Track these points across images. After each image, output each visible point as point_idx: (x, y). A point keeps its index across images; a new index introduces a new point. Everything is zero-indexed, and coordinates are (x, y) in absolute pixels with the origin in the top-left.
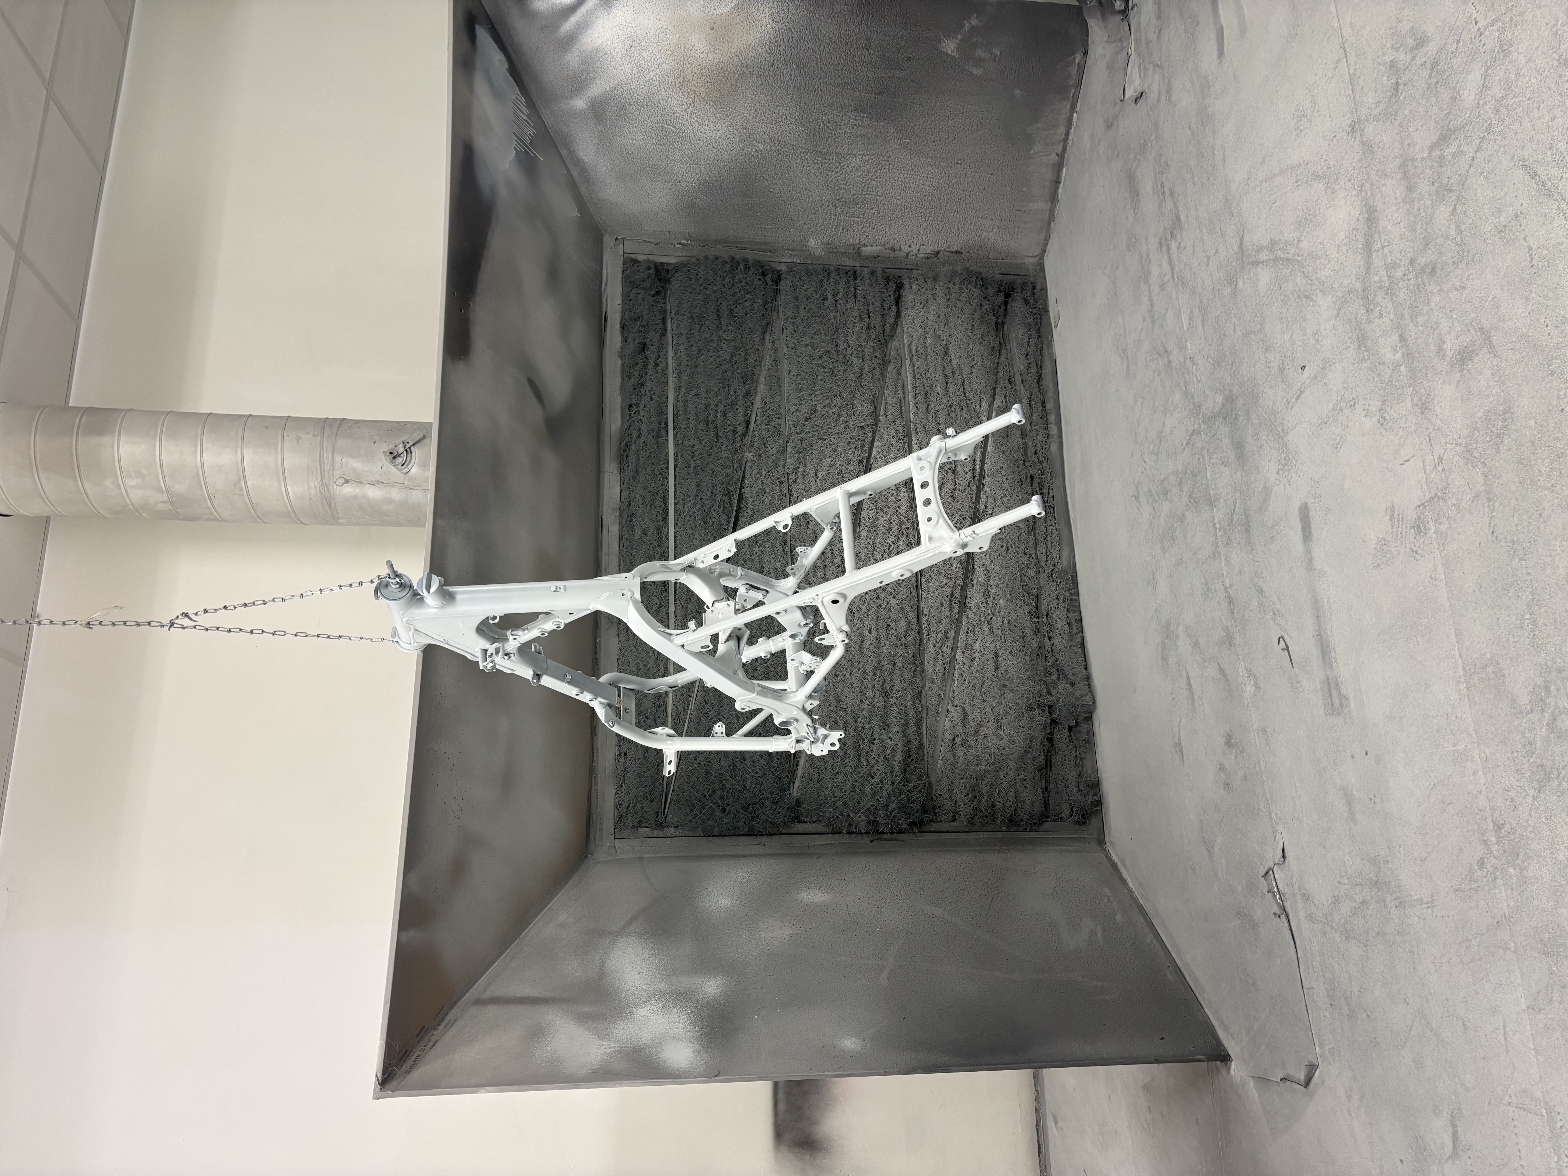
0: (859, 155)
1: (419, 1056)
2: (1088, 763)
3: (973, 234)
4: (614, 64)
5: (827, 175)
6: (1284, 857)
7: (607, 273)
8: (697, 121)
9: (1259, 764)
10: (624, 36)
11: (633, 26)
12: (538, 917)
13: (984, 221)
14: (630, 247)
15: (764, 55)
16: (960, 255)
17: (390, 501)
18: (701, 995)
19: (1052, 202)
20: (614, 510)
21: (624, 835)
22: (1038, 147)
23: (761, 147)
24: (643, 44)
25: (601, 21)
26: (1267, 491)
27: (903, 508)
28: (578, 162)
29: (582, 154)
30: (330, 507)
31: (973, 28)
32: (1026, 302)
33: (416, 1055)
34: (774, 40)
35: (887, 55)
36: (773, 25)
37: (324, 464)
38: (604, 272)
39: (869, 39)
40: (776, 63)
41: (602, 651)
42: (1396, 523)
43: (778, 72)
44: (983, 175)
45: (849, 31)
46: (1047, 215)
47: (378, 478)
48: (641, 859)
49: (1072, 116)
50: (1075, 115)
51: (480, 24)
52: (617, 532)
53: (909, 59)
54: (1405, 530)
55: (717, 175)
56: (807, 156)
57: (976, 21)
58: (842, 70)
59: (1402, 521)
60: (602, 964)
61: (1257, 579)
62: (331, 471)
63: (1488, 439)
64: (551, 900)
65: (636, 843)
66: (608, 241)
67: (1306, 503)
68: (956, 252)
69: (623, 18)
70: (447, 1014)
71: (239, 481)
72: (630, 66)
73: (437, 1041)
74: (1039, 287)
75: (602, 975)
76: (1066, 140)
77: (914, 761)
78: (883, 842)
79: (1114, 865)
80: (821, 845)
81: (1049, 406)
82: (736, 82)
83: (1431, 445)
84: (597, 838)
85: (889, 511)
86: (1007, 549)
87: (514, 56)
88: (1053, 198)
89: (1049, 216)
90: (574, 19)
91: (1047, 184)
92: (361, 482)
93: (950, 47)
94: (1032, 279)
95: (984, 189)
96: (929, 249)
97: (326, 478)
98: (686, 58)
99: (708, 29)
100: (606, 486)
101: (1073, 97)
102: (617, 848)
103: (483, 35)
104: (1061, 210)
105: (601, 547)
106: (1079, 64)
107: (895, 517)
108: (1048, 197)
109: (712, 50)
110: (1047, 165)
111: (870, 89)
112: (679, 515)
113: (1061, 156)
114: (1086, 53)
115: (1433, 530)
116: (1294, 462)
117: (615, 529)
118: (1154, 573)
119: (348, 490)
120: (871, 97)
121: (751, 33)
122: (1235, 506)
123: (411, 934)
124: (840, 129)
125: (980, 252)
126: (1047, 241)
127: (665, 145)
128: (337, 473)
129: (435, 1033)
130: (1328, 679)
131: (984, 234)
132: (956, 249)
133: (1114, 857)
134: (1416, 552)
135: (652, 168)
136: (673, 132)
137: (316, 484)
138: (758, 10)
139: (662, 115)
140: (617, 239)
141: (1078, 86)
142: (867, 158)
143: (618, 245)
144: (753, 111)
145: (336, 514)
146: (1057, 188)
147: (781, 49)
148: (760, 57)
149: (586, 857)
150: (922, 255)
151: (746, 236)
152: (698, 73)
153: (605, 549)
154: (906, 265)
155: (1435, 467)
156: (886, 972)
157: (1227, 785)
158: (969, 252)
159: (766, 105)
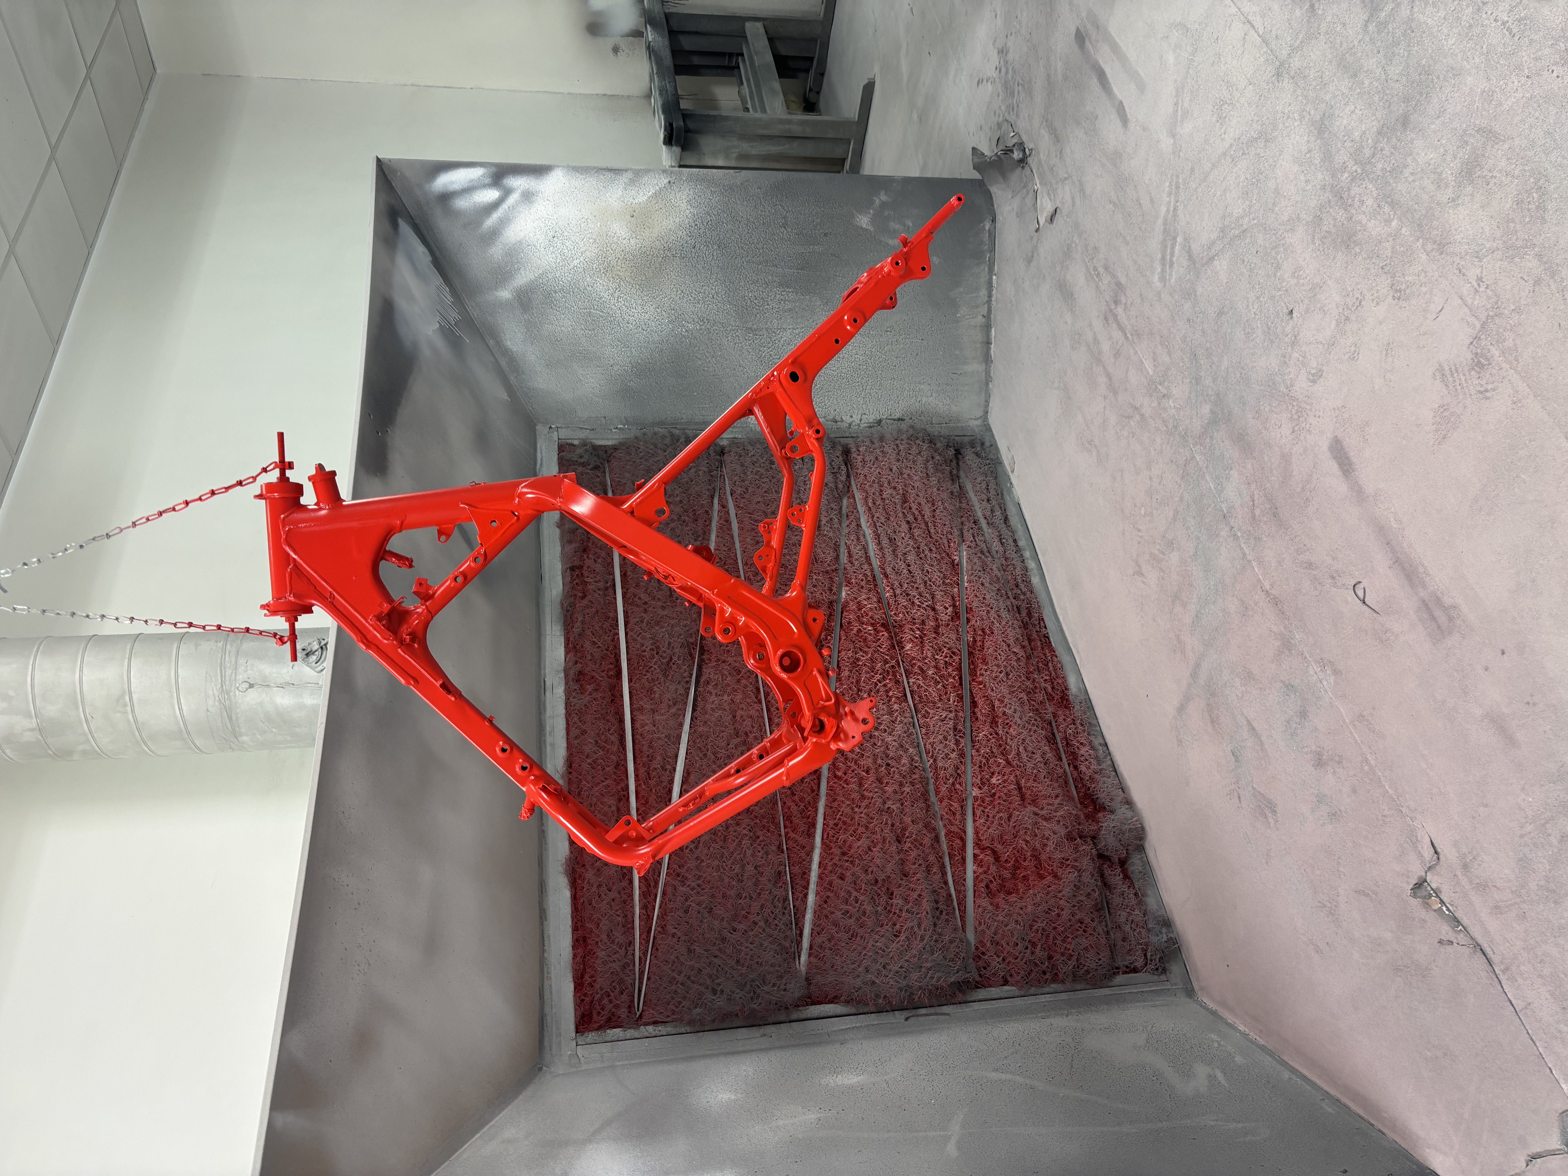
0: (789, 329)
3: (913, 400)
4: (538, 254)
5: (760, 350)
6: (1436, 852)
7: (542, 457)
8: (624, 305)
9: (1367, 760)
10: (547, 228)
11: (555, 218)
12: (477, 1136)
13: (922, 386)
14: (564, 434)
15: (685, 238)
16: (902, 422)
17: (301, 707)
19: (986, 364)
20: (558, 672)
21: (588, 1040)
22: (963, 311)
23: (691, 326)
24: (566, 234)
25: (522, 215)
26: (1286, 458)
27: (884, 647)
28: (506, 352)
29: (509, 343)
30: (230, 719)
31: (883, 205)
32: (977, 455)
34: (693, 224)
35: (805, 232)
36: (692, 210)
37: (225, 668)
38: (539, 455)
39: (785, 218)
40: (698, 246)
42: (1450, 379)
43: (701, 254)
44: (914, 341)
45: (765, 211)
46: (984, 376)
47: (288, 679)
48: (612, 1068)
49: (991, 278)
50: (994, 277)
51: (401, 218)
52: (563, 694)
53: (826, 235)
54: (1463, 378)
55: (649, 357)
56: (737, 334)
57: (885, 197)
58: (763, 248)
59: (1457, 371)
61: (1302, 556)
62: (233, 675)
63: (1527, 219)
64: (494, 1116)
65: (604, 1048)
66: (541, 429)
67: (1336, 437)
68: (899, 419)
69: (545, 212)
71: (123, 695)
72: (554, 255)
74: (987, 444)
76: (989, 302)
77: (944, 913)
78: (920, 1019)
79: (1215, 1013)
80: (843, 1029)
81: (1022, 543)
82: (661, 265)
83: (1464, 275)
84: (553, 1046)
87: (437, 253)
88: (987, 359)
89: (986, 377)
90: (496, 216)
91: (978, 345)
92: (268, 686)
93: (864, 221)
94: (979, 437)
95: (917, 354)
96: (872, 418)
97: (227, 683)
98: (608, 245)
99: (628, 217)
100: (548, 648)
101: (989, 261)
102: (580, 1056)
103: (404, 228)
104: (998, 368)
105: (545, 710)
106: (989, 230)
107: (876, 656)
108: (981, 359)
109: (634, 236)
110: (975, 327)
111: (792, 265)
113: (988, 317)
114: (994, 220)
115: (1497, 353)
116: (1308, 407)
117: (560, 691)
118: (1178, 637)
119: (253, 697)
120: (794, 273)
121: (671, 218)
122: (1253, 501)
124: (768, 304)
125: (922, 418)
126: (987, 402)
127: (594, 330)
128: (241, 677)
130: (1424, 601)
131: (924, 399)
132: (898, 416)
133: (1211, 1005)
134: (1486, 391)
135: (582, 353)
136: (602, 317)
137: (215, 691)
138: (676, 197)
139: (589, 301)
140: (550, 428)
141: (992, 249)
142: (797, 331)
143: (553, 432)
144: (679, 292)
145: (237, 729)
146: (989, 349)
147: (701, 231)
148: (681, 240)
149: (540, 1069)
150: (866, 425)
151: (684, 416)
152: (621, 258)
153: (549, 712)
154: (850, 433)
155: (1477, 291)
156: (953, 1141)
157: (1335, 816)
158: (911, 419)
159: (692, 286)
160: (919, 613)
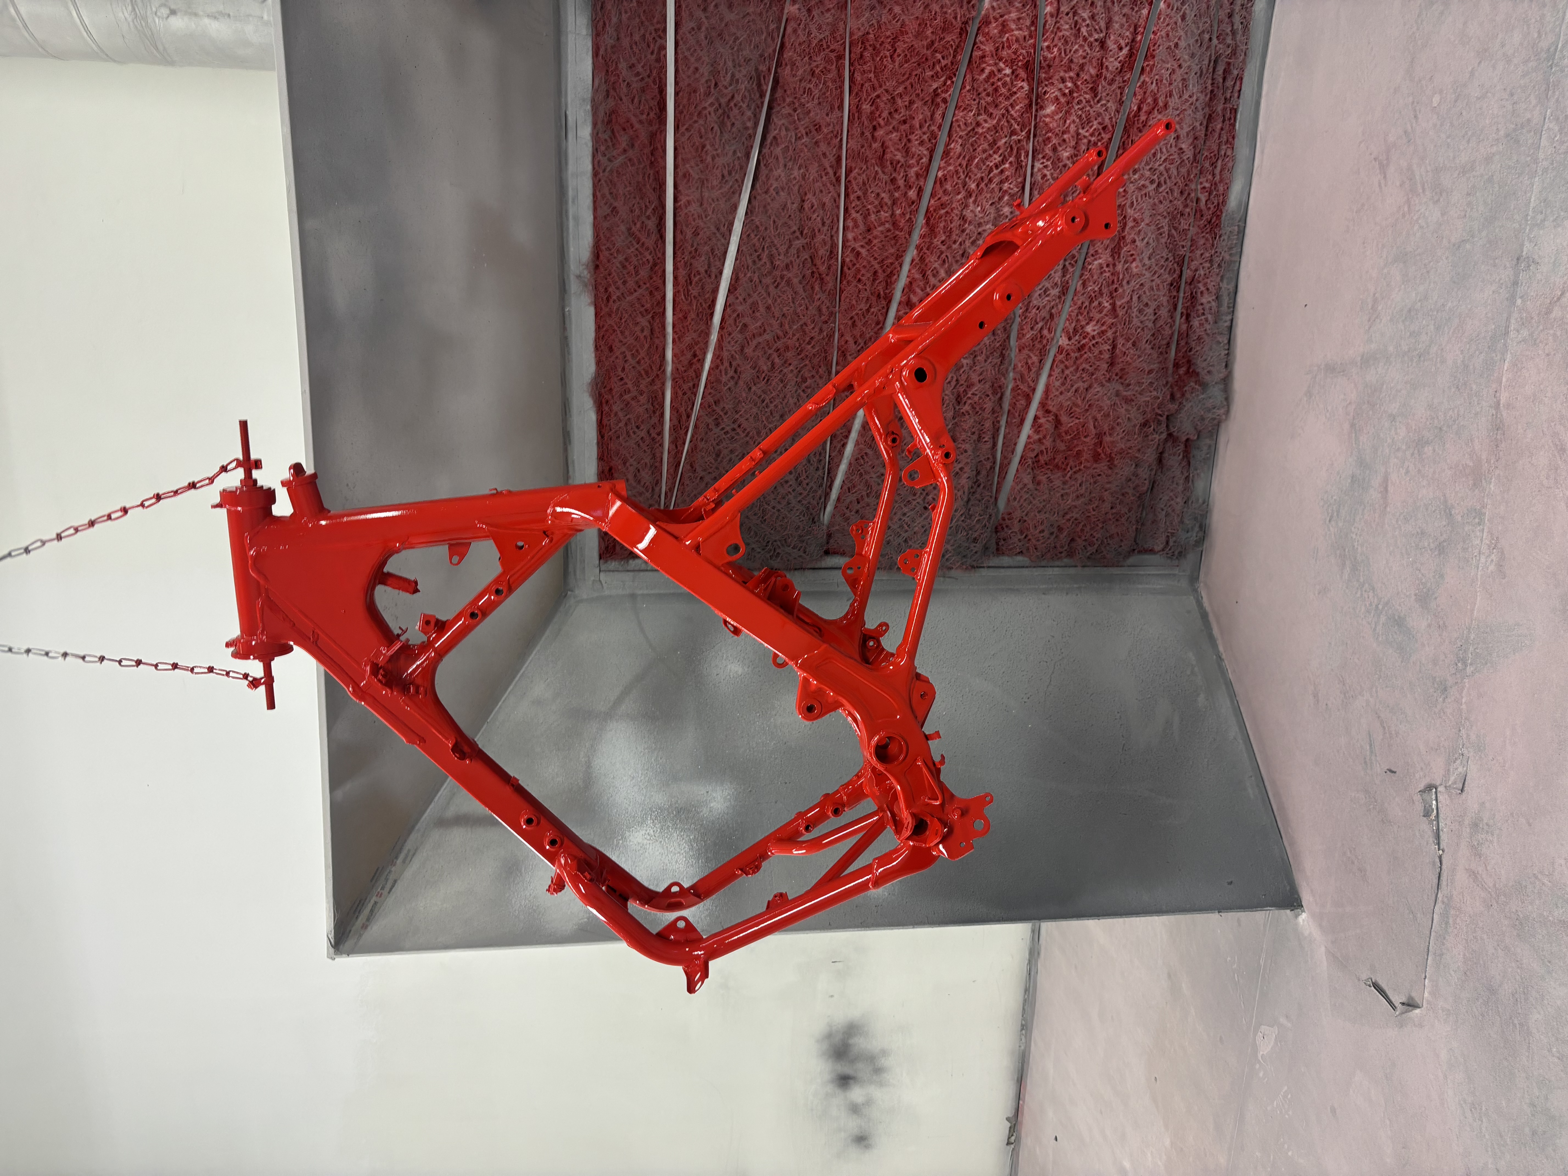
1: (376, 903)
2: (1200, 485)
6: (1463, 786)
12: (509, 690)
18: (705, 812)
20: (584, 100)
21: (611, 568)
27: (1017, 108)
30: (154, 43)
33: (372, 902)
41: (573, 326)
48: (633, 596)
60: (589, 765)
64: (523, 663)
65: (626, 575)
70: (405, 841)
73: (395, 881)
75: (588, 780)
77: (982, 486)
79: (1204, 616)
84: (578, 573)
85: (997, 113)
86: (1159, 185)
100: (570, 57)
102: (603, 582)
105: (566, 164)
107: (1003, 122)
112: (681, 112)
117: (586, 132)
123: (348, 788)
129: (393, 869)
133: (1206, 604)
149: (565, 598)
153: (571, 168)
160: (1081, 52)
